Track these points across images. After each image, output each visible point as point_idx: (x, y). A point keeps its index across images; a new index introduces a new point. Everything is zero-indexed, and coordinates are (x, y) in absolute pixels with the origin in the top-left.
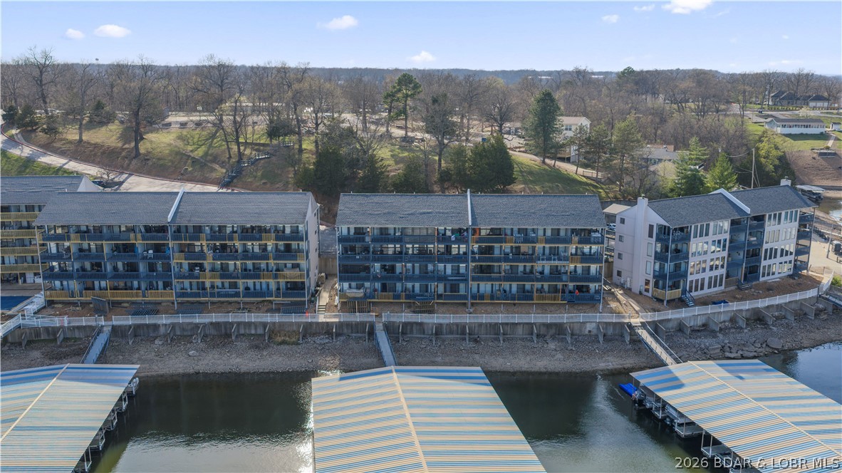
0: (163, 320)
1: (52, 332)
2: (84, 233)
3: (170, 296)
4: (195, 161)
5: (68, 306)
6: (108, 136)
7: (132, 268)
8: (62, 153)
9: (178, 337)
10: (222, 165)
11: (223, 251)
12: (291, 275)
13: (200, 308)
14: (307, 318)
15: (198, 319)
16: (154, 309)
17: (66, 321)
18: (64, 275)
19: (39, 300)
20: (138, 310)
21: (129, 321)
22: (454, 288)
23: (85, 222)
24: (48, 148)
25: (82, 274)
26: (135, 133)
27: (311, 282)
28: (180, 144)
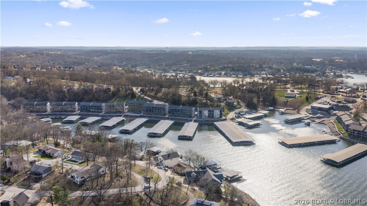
0: (153, 116)
1: (143, 116)
2: (147, 107)
3: (154, 113)
4: (163, 98)
5: (145, 114)
6: (152, 94)
7: (151, 111)
8: (147, 96)
9: (154, 117)
10: (166, 99)
11: (159, 110)
12: (164, 113)
13: (156, 115)
14: (165, 117)
15: (155, 116)
16: (152, 115)
17: (144, 115)
18: (145, 111)
19: (143, 113)
20: (151, 115)
21: (150, 115)
22: (179, 115)
23: (147, 106)
24: (146, 95)
25: (146, 111)
26: (156, 94)
27: (167, 114)
28: (162, 96)
